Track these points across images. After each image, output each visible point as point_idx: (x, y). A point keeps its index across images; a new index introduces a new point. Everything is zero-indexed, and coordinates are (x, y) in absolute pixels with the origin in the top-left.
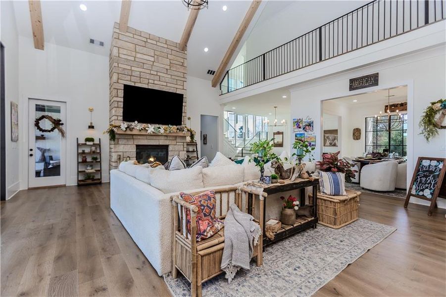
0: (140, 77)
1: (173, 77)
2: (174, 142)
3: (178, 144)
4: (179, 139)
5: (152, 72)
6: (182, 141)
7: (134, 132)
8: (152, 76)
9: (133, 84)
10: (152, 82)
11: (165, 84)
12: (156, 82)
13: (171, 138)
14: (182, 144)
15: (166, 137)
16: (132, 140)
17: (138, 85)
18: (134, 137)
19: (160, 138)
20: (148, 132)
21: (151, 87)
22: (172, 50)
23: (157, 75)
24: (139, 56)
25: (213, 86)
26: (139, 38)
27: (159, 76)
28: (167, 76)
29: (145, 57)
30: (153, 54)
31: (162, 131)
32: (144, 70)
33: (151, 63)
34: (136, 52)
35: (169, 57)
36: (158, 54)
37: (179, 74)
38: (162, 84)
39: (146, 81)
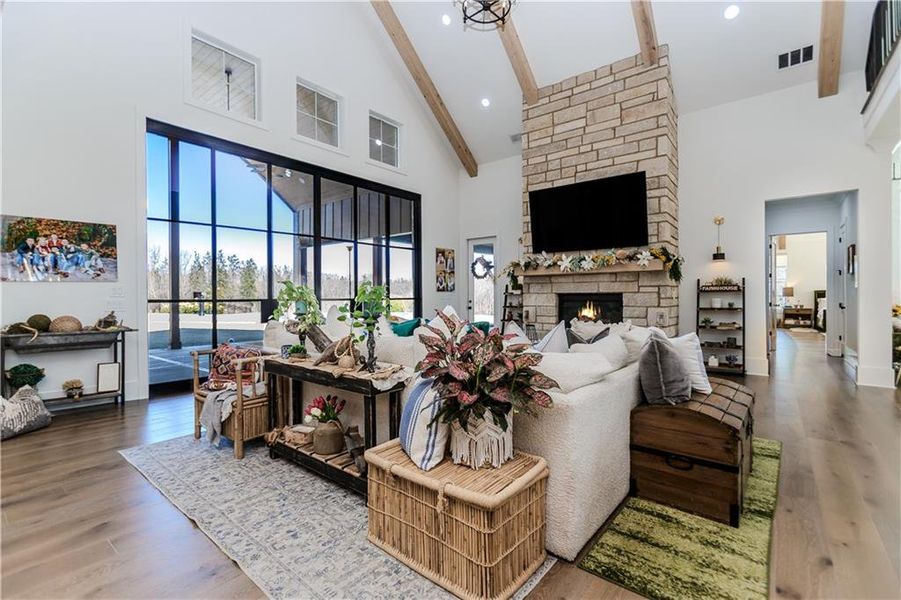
0: (561, 169)
1: (628, 139)
2: (633, 287)
3: (642, 289)
4: (646, 278)
5: (583, 149)
6: (655, 284)
7: (541, 272)
8: (583, 156)
9: (549, 186)
10: (583, 167)
11: (610, 162)
12: (590, 166)
13: (625, 278)
14: (656, 289)
15: (614, 277)
16: (550, 285)
17: (558, 184)
18: (553, 279)
19: (601, 278)
20: (562, 268)
21: (582, 178)
22: (624, 79)
23: (592, 150)
24: (558, 130)
25: (821, 95)
26: (559, 96)
27: (597, 150)
28: (614, 142)
29: (569, 126)
30: (583, 112)
31: (587, 265)
32: (567, 152)
33: (581, 131)
34: (554, 125)
35: (619, 97)
36: (595, 105)
37: (644, 125)
38: (602, 164)
39: (572, 171)
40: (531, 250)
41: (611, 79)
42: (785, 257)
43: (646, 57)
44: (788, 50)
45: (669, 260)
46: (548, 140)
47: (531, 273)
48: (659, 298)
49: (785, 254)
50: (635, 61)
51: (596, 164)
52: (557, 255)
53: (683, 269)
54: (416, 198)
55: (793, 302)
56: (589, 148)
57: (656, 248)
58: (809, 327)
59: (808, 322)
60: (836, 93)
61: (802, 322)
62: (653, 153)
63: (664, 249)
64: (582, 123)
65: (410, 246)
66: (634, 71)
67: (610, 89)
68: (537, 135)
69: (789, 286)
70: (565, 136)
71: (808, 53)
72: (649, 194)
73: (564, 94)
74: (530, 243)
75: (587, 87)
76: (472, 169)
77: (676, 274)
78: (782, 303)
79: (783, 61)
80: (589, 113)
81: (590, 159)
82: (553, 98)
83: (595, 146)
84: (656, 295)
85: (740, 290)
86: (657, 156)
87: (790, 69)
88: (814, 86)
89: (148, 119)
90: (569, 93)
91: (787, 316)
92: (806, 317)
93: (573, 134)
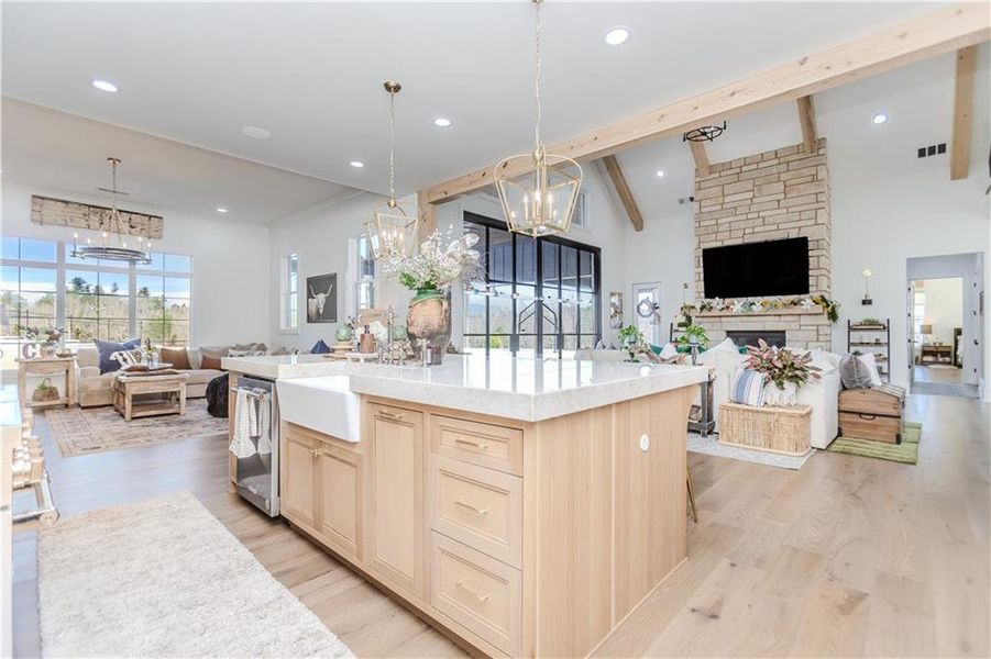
0: (730, 231)
1: (791, 210)
2: (794, 326)
3: (803, 328)
4: (806, 319)
5: (750, 216)
6: (815, 323)
7: (715, 313)
8: (750, 222)
9: (719, 244)
10: (750, 231)
11: (775, 227)
12: (756, 230)
14: (815, 328)
15: (779, 318)
16: (720, 324)
17: (728, 243)
18: (727, 319)
19: (767, 319)
20: (734, 311)
21: (749, 240)
22: (788, 163)
23: (759, 217)
24: (727, 199)
25: (953, 178)
26: (728, 172)
27: (763, 218)
28: (778, 212)
29: (739, 197)
30: (751, 187)
31: (757, 309)
32: (736, 218)
33: (749, 202)
34: (724, 195)
35: (783, 177)
36: (761, 181)
37: (805, 199)
38: (767, 228)
39: (740, 233)
40: (703, 295)
41: (776, 162)
42: (923, 295)
43: (807, 147)
44: (926, 146)
45: (828, 306)
46: (719, 207)
47: (705, 313)
48: (818, 335)
49: (923, 292)
50: (798, 149)
51: (762, 229)
52: (728, 301)
53: (839, 312)
54: (596, 251)
55: (931, 340)
56: (756, 215)
57: (817, 296)
58: (950, 363)
59: (948, 359)
60: (965, 177)
61: (941, 360)
62: (813, 222)
63: (822, 297)
64: (751, 195)
65: (590, 290)
66: (796, 157)
67: (775, 170)
68: (708, 202)
69: (927, 323)
70: (735, 205)
71: (942, 148)
72: (810, 253)
73: (732, 171)
74: (703, 290)
75: (755, 166)
76: (638, 224)
77: (833, 316)
78: (920, 340)
79: (922, 153)
80: (756, 189)
81: (756, 224)
82: (723, 173)
83: (762, 214)
84: (815, 333)
85: (886, 328)
86: (816, 224)
87: (928, 158)
88: (947, 171)
89: (465, 212)
90: (739, 171)
91: (925, 353)
92: (946, 354)
93: (741, 203)
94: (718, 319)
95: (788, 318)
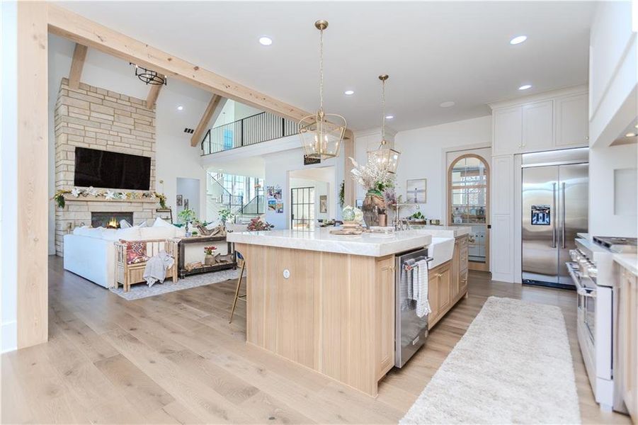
0: (96, 138)
1: (138, 138)
2: (140, 209)
3: (144, 210)
4: (146, 205)
5: (112, 133)
6: (150, 208)
7: (89, 198)
8: (112, 137)
10: (112, 143)
15: (130, 204)
16: (86, 207)
17: (93, 147)
18: (89, 203)
19: (122, 204)
20: (107, 198)
21: (111, 149)
22: (136, 108)
25: (192, 145)
26: (94, 95)
28: (130, 136)
29: (103, 116)
31: (124, 197)
32: (101, 131)
35: (134, 115)
36: (119, 113)
37: (146, 135)
38: (123, 145)
39: (104, 143)
41: (129, 104)
43: (149, 105)
44: (189, 128)
45: (162, 198)
46: (87, 118)
48: (152, 215)
50: (143, 103)
52: (101, 190)
62: (150, 149)
64: (112, 118)
66: (141, 107)
67: (128, 109)
70: (100, 121)
71: (192, 132)
74: (71, 179)
75: (115, 100)
79: (186, 130)
80: (115, 115)
82: (90, 93)
83: (120, 134)
84: (151, 213)
86: (152, 151)
87: (188, 135)
90: (102, 97)
93: (106, 122)
94: (85, 203)
95: (136, 204)
